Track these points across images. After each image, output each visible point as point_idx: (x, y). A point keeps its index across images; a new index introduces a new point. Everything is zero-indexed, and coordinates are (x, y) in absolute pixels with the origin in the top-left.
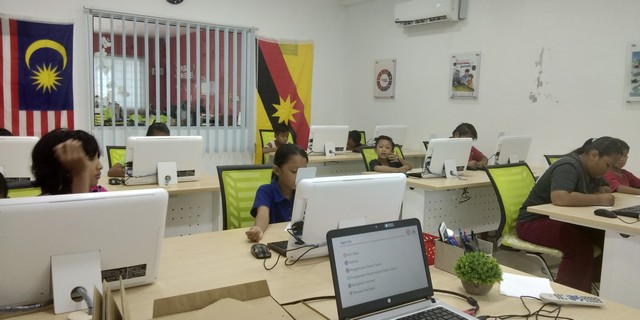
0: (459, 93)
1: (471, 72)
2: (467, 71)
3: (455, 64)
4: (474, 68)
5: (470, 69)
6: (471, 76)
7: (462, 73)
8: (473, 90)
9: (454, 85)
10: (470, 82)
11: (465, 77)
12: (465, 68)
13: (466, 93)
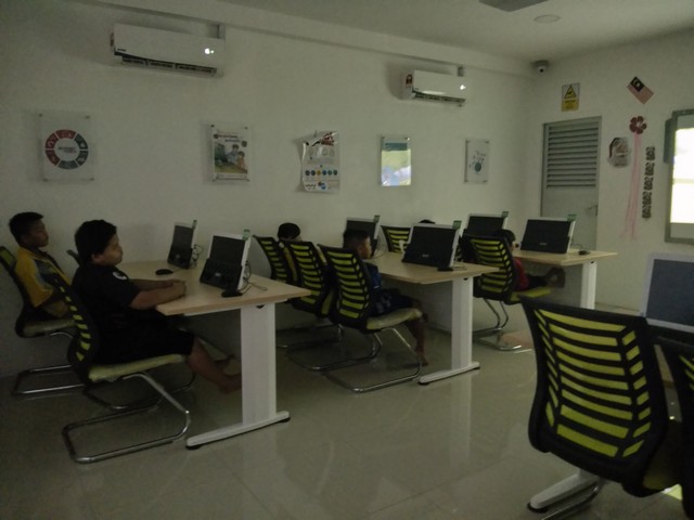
0: (226, 175)
1: (241, 148)
2: (235, 147)
3: (216, 136)
4: (244, 144)
5: (240, 144)
6: (242, 154)
7: (229, 149)
8: (246, 171)
9: (217, 164)
10: (241, 161)
11: (232, 153)
12: (232, 143)
13: (236, 175)
